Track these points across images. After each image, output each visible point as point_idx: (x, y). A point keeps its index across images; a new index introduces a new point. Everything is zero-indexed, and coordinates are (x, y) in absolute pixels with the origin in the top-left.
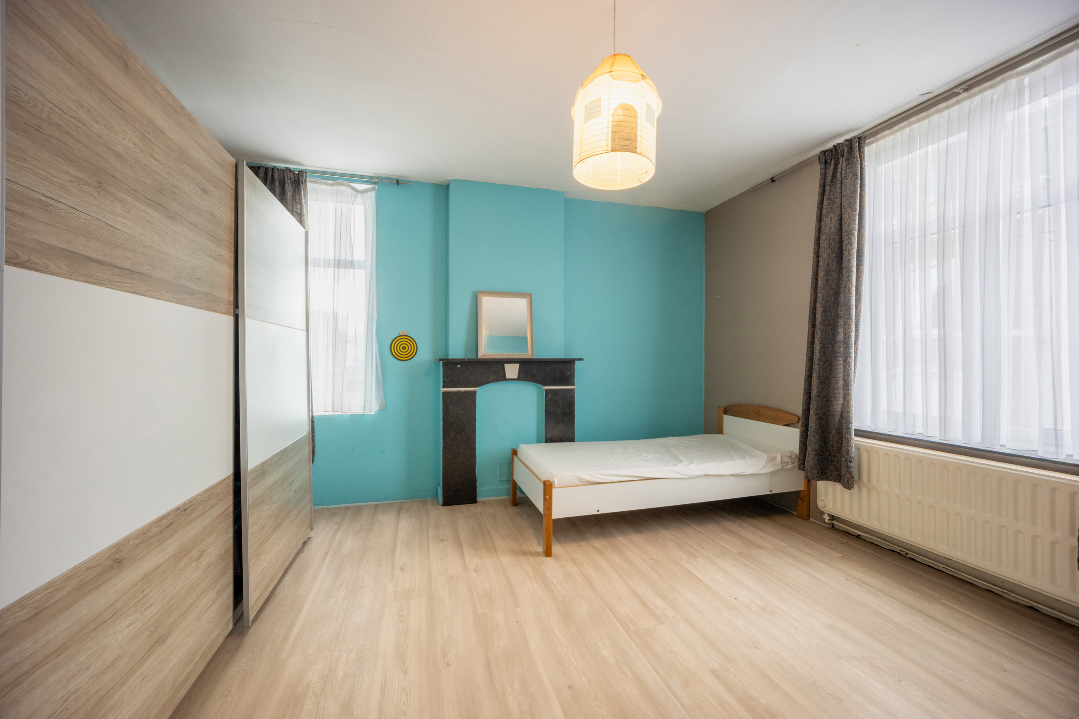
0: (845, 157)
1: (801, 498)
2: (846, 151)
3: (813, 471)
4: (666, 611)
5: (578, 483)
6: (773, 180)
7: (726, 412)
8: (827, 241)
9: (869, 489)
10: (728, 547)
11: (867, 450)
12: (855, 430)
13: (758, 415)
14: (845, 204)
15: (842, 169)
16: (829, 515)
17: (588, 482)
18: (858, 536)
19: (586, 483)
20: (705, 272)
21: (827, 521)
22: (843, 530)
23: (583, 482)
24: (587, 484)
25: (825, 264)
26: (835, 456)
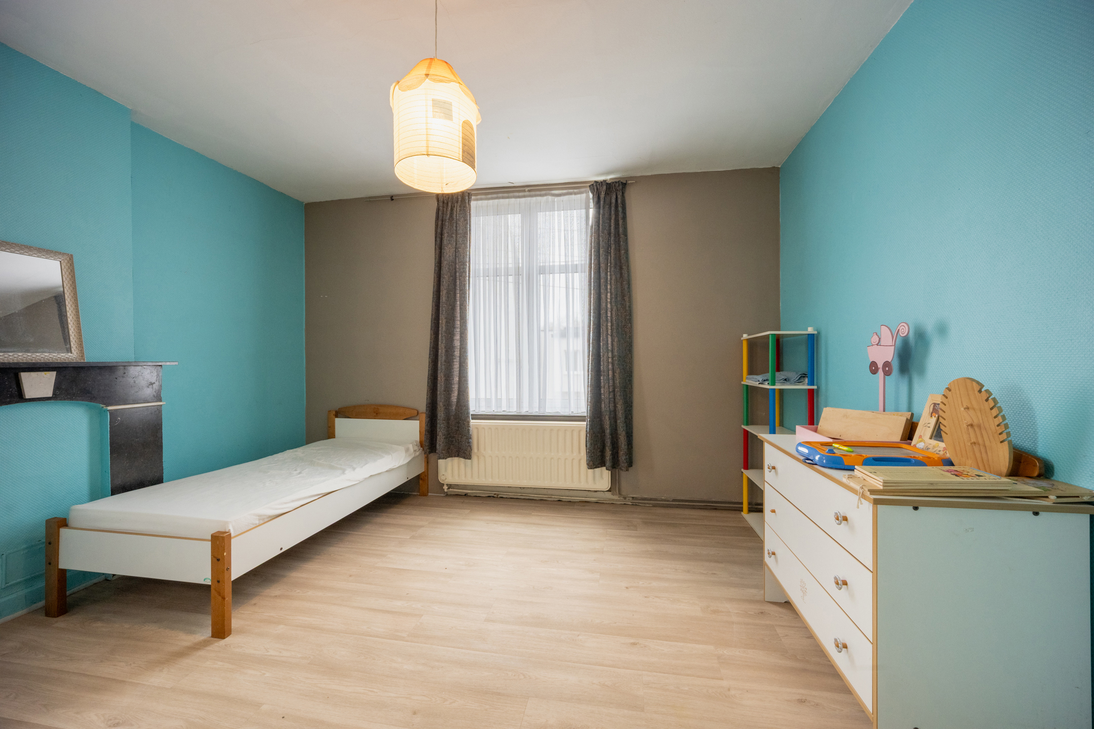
0: (459, 204)
1: (422, 479)
2: (460, 200)
3: (443, 452)
4: (413, 606)
5: (257, 522)
6: (392, 198)
7: (337, 416)
8: (447, 266)
9: (478, 457)
10: (397, 536)
11: (477, 428)
12: (472, 415)
13: (377, 414)
14: (460, 240)
15: (456, 212)
16: (447, 485)
17: (270, 517)
18: (466, 495)
19: (266, 520)
20: (306, 268)
21: (446, 490)
22: (454, 494)
23: (263, 519)
24: (269, 519)
25: (447, 285)
26: (453, 437)
